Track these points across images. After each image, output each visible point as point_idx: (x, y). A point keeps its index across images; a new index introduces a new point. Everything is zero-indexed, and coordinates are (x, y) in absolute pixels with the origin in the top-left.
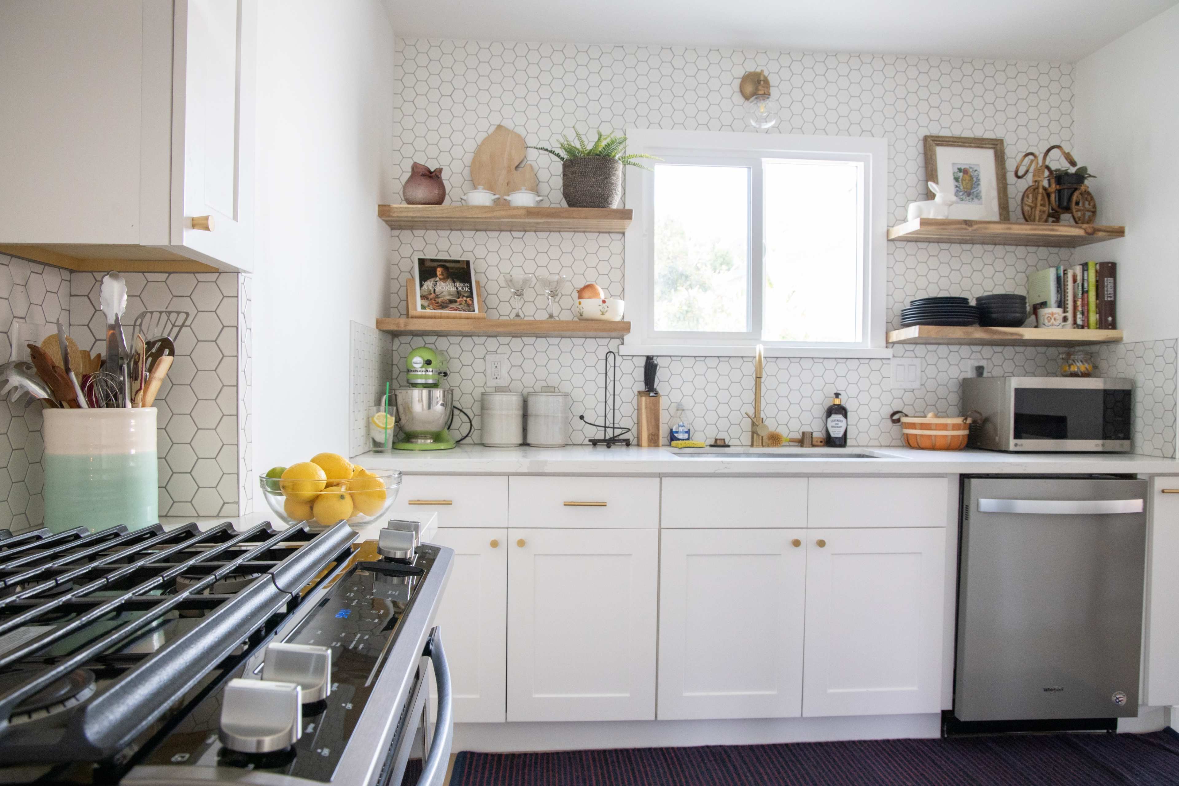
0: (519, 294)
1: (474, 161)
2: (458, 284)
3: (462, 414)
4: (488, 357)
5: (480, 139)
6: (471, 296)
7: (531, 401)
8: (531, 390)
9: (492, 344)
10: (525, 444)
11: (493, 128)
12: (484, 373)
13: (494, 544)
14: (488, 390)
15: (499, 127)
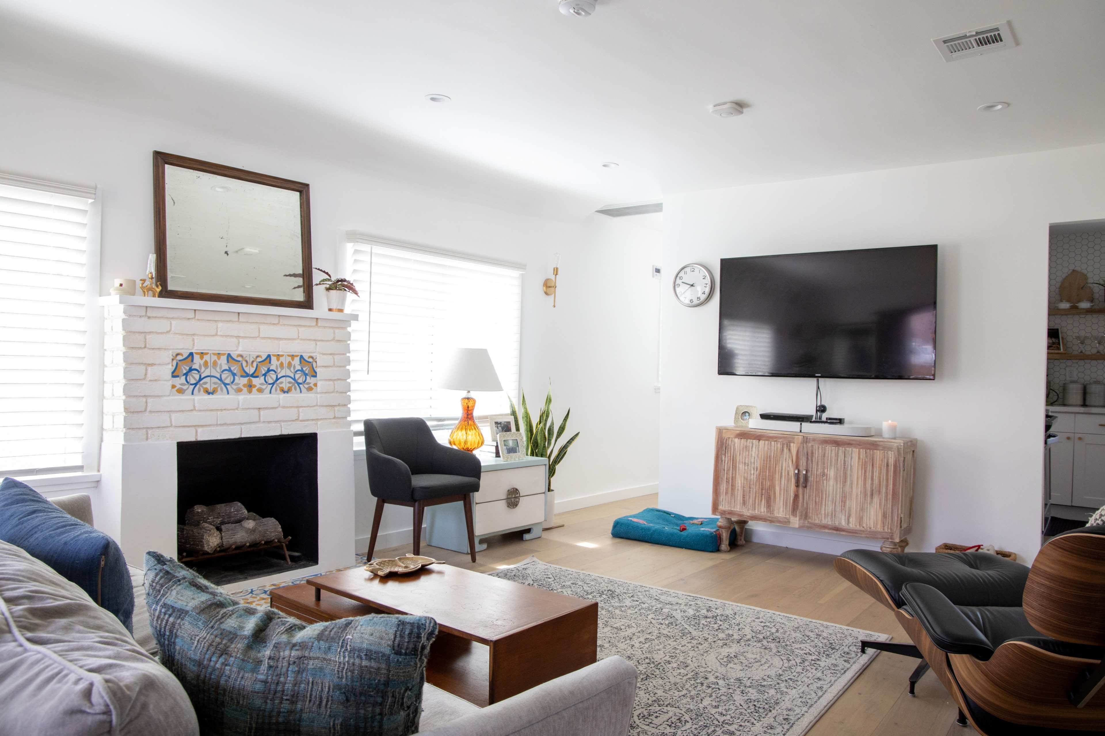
0: (1082, 343)
1: (1061, 286)
2: (1053, 339)
3: (1054, 392)
4: (1067, 368)
5: (1064, 276)
6: (1059, 344)
7: (1088, 387)
8: (1089, 382)
9: (1069, 363)
10: (1084, 405)
11: (1071, 271)
12: (1065, 375)
13: (1068, 438)
14: (1067, 382)
15: (1074, 271)
